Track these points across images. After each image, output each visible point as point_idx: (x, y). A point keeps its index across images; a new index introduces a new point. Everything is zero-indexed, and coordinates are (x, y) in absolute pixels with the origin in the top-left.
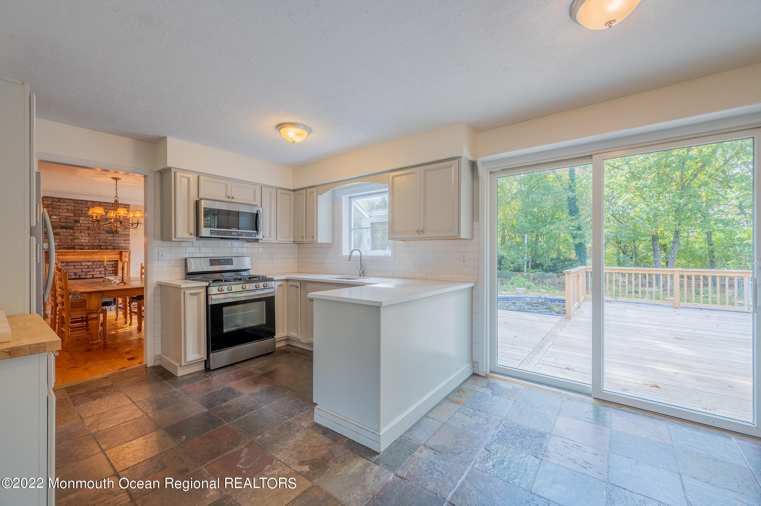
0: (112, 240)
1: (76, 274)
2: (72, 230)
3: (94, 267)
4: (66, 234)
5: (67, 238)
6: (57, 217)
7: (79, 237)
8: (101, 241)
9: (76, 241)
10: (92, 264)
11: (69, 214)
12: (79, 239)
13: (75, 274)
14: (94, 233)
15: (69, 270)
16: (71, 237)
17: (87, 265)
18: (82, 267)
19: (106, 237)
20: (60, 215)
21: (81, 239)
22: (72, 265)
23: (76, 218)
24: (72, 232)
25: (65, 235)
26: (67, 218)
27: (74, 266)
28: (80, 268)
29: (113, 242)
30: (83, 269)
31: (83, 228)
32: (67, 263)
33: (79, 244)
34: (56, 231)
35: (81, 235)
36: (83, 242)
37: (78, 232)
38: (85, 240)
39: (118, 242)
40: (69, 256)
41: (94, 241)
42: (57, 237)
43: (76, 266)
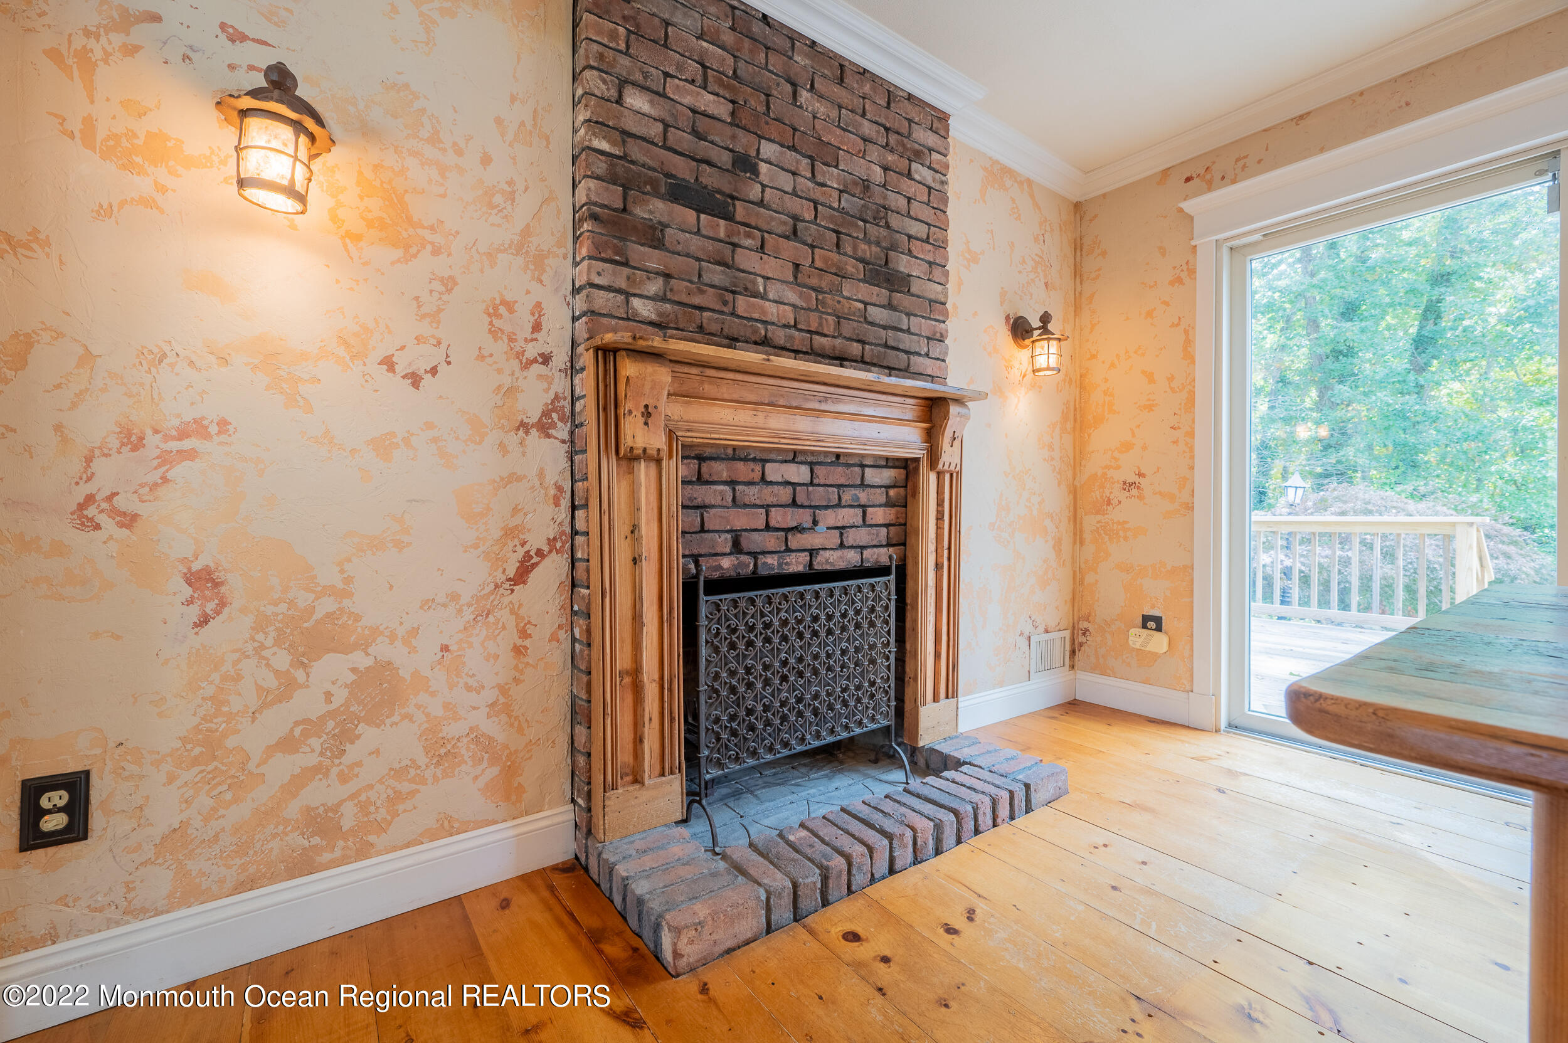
0: (884, 327)
1: (745, 544)
2: (722, 222)
3: (818, 495)
4: (695, 244)
5: (700, 276)
6: (651, 102)
7: (754, 283)
8: (847, 328)
9: (742, 304)
10: (807, 479)
11: (711, 97)
12: (756, 295)
13: (737, 547)
14: (818, 264)
15: (712, 511)
16: (716, 275)
17: (788, 483)
18: (768, 495)
19: (866, 304)
20: (663, 95)
21: (764, 297)
22: (725, 476)
23: (744, 142)
24: (722, 234)
25: (693, 249)
26: (702, 124)
27: (732, 483)
28: (758, 502)
29: (891, 343)
30: (773, 510)
31: (773, 218)
32: (701, 459)
33: (756, 331)
34: (651, 212)
35: (767, 267)
36: (775, 320)
37: (748, 242)
38: (782, 307)
39: (906, 341)
40: (716, 409)
41: (820, 324)
42: (653, 259)
43: (739, 483)
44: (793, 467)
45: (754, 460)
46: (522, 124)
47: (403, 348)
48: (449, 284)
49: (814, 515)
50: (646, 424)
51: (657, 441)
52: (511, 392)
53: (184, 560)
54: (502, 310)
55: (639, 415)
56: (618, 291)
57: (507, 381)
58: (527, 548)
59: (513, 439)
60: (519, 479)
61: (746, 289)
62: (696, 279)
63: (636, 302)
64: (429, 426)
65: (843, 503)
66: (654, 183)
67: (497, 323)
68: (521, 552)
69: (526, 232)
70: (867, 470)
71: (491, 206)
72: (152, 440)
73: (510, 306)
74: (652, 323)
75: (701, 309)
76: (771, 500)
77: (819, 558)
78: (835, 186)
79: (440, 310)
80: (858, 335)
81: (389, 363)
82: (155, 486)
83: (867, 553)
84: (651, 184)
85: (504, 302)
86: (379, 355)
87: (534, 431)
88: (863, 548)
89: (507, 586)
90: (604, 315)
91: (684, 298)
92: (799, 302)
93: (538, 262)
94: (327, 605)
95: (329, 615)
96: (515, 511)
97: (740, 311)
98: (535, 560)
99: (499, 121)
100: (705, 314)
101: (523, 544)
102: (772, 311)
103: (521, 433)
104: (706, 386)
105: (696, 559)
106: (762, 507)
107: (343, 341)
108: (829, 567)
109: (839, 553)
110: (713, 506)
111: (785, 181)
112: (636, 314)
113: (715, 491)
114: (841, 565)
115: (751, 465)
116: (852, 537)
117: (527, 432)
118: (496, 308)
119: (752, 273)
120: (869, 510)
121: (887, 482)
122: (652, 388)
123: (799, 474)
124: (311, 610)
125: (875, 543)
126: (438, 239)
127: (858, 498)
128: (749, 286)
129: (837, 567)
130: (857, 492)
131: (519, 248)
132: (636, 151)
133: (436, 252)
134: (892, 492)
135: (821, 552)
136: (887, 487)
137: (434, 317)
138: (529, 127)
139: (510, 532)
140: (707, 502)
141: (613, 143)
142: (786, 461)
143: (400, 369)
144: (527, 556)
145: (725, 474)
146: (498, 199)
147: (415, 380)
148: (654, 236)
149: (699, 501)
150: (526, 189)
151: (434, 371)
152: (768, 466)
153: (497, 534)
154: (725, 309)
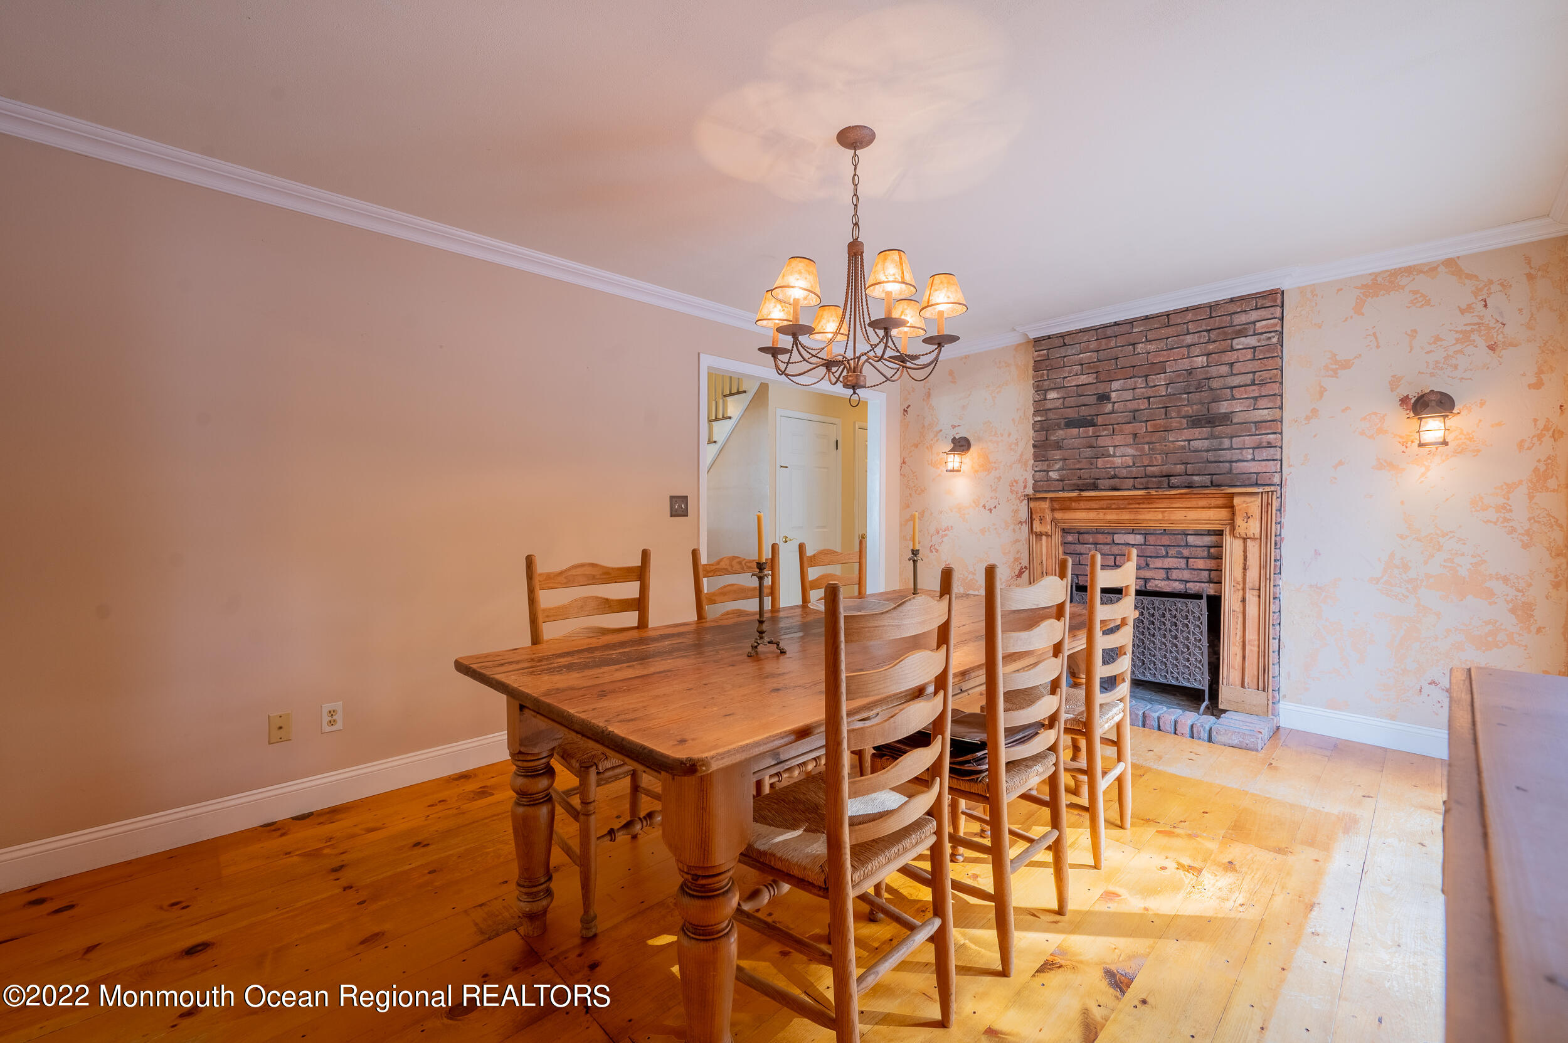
0: (1208, 451)
2: (1091, 429)
3: (1149, 551)
4: (1078, 442)
5: (1079, 455)
6: (1059, 392)
7: (1108, 450)
8: (1172, 458)
9: (1101, 462)
10: (1142, 542)
11: (1086, 376)
12: (1110, 456)
14: (1151, 429)
16: (1088, 452)
17: (1128, 544)
18: (1116, 550)
19: (1190, 441)
20: (1064, 386)
21: (1114, 456)
23: (1102, 388)
24: (1091, 434)
25: (1077, 445)
26: (1082, 389)
27: (1095, 544)
28: (1110, 553)
29: (1212, 459)
30: (1118, 557)
31: (1119, 417)
32: (1080, 533)
33: (1109, 472)
34: (1057, 436)
35: (1115, 441)
36: (1120, 465)
37: (1104, 433)
38: (1124, 458)
39: (1228, 455)
40: (1078, 513)
41: (1151, 461)
42: (1058, 455)
43: (1098, 544)
44: (1132, 536)
45: (1108, 533)
46: (1020, 417)
47: (988, 501)
48: (999, 478)
49: (1147, 561)
50: (1041, 523)
51: (1048, 528)
52: (1017, 511)
53: (945, 561)
54: (1014, 484)
55: (1038, 520)
56: (1044, 471)
57: (1015, 508)
58: (1021, 565)
59: (1017, 527)
60: (1019, 541)
61: (1103, 455)
62: (1078, 457)
63: (1051, 474)
64: (994, 524)
65: (1170, 555)
66: (1058, 425)
67: (1013, 488)
68: (1020, 566)
69: (1021, 455)
70: (1189, 537)
71: (1011, 449)
72: (940, 532)
73: (1016, 482)
74: (1058, 480)
75: (1081, 469)
76: (1117, 552)
77: (1150, 584)
78: (1163, 383)
79: (997, 487)
80: (1181, 460)
81: (984, 506)
82: (941, 543)
83: (1188, 585)
84: (1057, 425)
85: (1015, 481)
86: (982, 505)
87: (1024, 524)
88: (1187, 582)
89: (1015, 577)
90: (1039, 481)
91: (1072, 467)
92: (1136, 453)
93: (1026, 464)
94: (971, 577)
95: (971, 579)
96: (1018, 552)
97: (1099, 466)
98: (1024, 570)
99: (1013, 420)
100: (1082, 471)
101: (1020, 564)
102: (1118, 461)
103: (1020, 525)
104: (1073, 504)
105: (1077, 576)
106: (1113, 555)
107: (975, 503)
108: (1158, 589)
109: (1166, 582)
110: (1084, 554)
111: (1128, 395)
112: (1051, 478)
113: (1086, 547)
114: (1168, 589)
115: (1106, 535)
116: (1175, 575)
117: (1022, 525)
118: (1012, 484)
119: (1106, 447)
120: (1191, 560)
121: (1209, 544)
122: (1040, 510)
123: (1135, 540)
124: (967, 577)
125: (1196, 579)
126: (996, 465)
127: (1182, 553)
128: (1105, 453)
129: (1165, 590)
130: (1181, 550)
131: (1019, 461)
132: (1051, 415)
133: (996, 469)
134: (1212, 550)
135: (1152, 580)
136: (1210, 547)
137: (995, 490)
138: (1022, 417)
139: (1016, 559)
140: (1082, 552)
141: (1041, 416)
142: (1129, 533)
143: (987, 508)
144: (1022, 568)
145: (1091, 540)
146: (1013, 446)
147: (990, 510)
148: (1058, 446)
149: (1078, 552)
150: (1022, 439)
151: (995, 507)
152: (1116, 536)
153: (1012, 560)
154: (1092, 467)
